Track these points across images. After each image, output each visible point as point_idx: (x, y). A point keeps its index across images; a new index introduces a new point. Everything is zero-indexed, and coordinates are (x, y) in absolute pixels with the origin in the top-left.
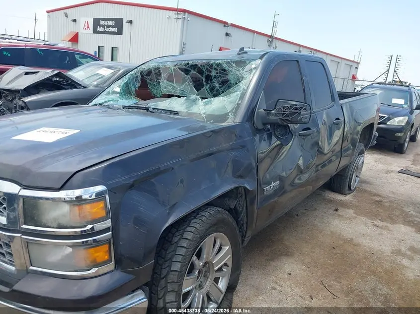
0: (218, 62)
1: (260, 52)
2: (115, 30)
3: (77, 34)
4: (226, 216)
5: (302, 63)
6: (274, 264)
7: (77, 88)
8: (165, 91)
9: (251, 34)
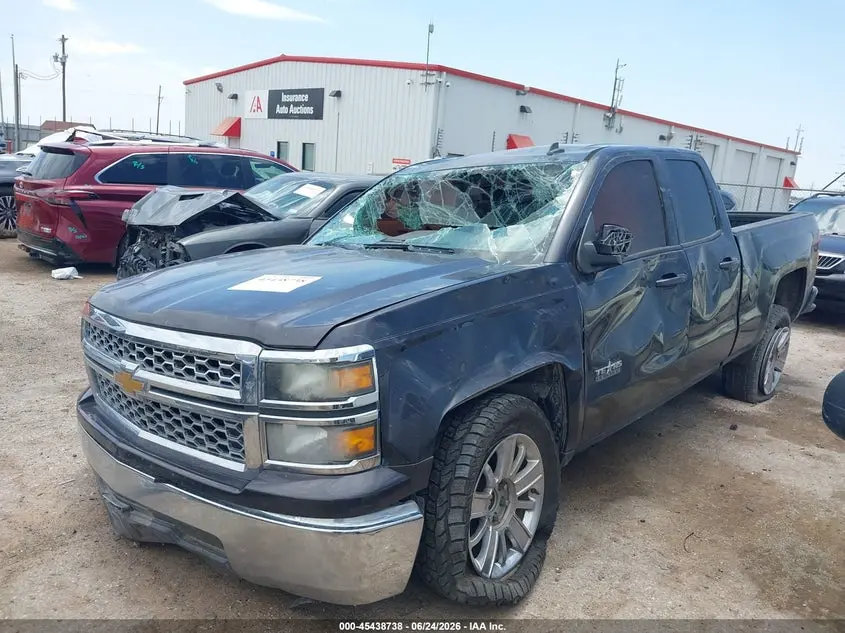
0: (515, 168)
1: (586, 148)
2: (309, 110)
3: (239, 120)
4: (534, 408)
5: (658, 162)
6: (616, 506)
7: (263, 220)
8: (426, 220)
9: (571, 106)
